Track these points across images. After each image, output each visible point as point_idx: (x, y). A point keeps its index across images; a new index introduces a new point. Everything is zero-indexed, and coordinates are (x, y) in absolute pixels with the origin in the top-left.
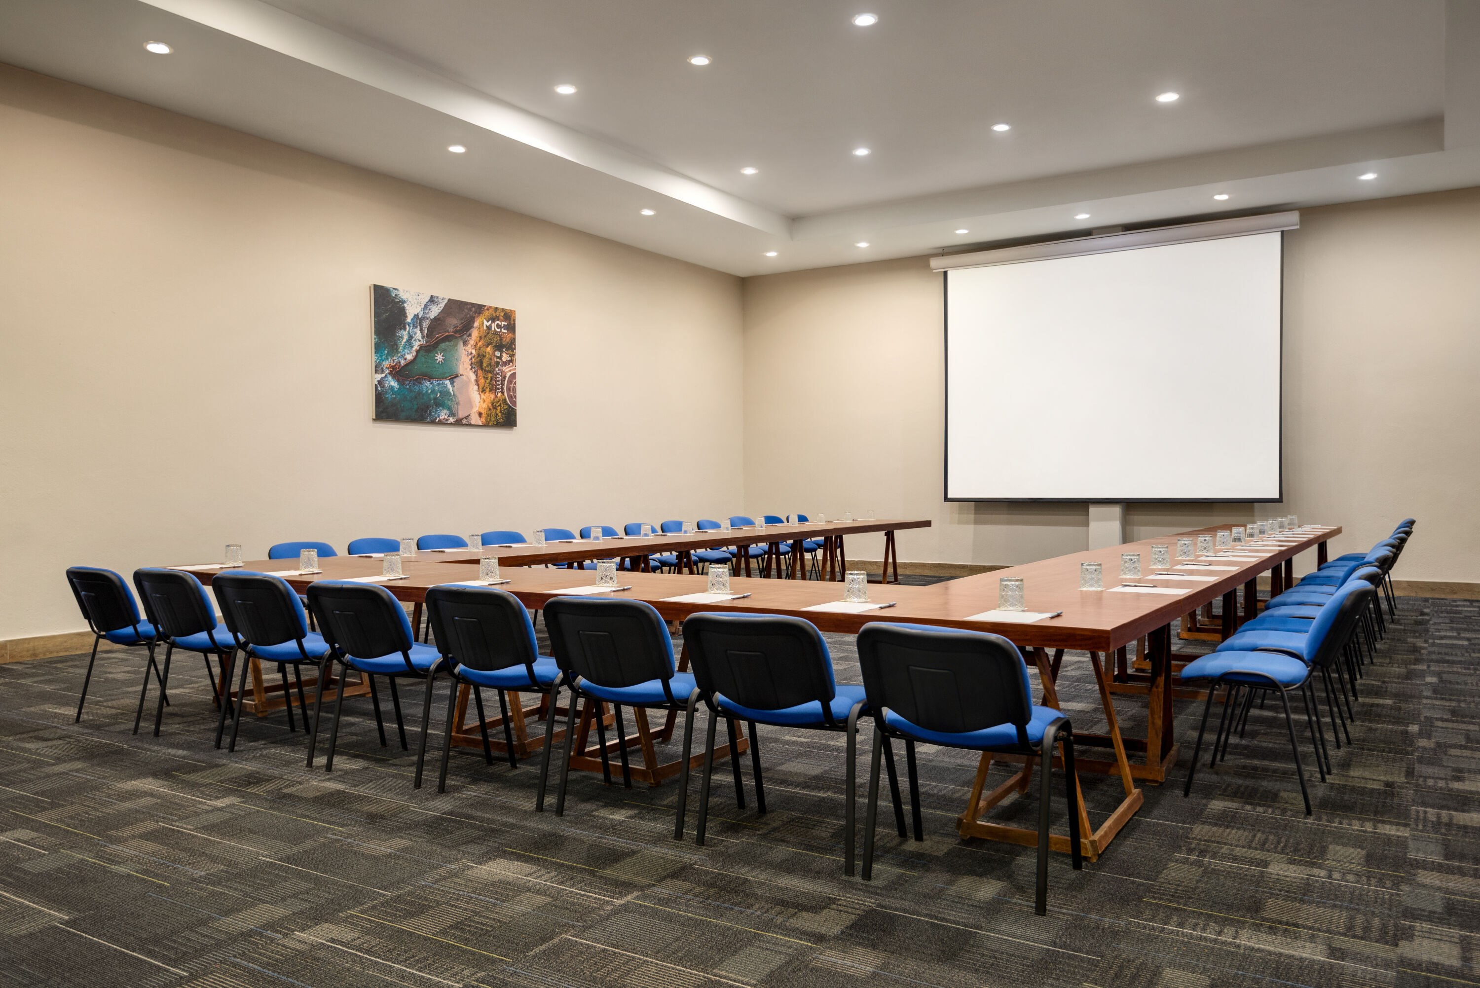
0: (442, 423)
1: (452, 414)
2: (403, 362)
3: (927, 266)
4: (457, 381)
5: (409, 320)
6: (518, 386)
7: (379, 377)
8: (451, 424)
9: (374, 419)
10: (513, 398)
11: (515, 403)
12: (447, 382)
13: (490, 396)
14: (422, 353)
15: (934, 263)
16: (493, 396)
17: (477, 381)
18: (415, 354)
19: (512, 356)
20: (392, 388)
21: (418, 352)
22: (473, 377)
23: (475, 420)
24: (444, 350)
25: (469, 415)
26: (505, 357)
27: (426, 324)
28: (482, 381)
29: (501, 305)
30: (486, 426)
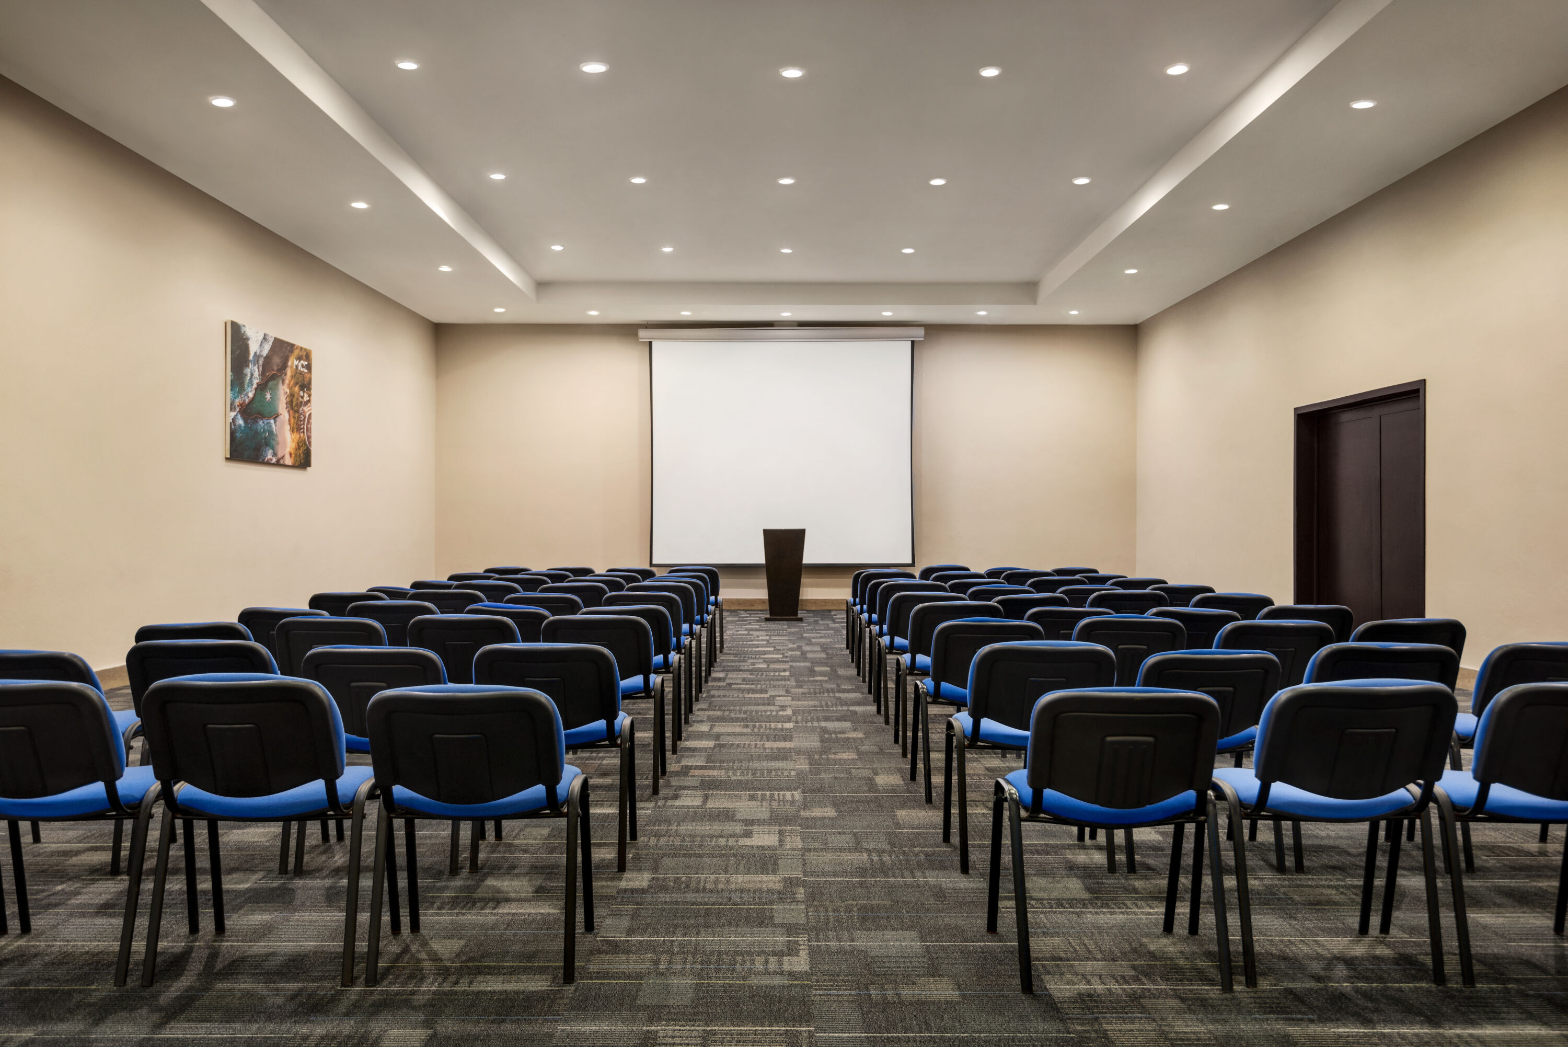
0: (268, 464)
1: (275, 454)
2: (247, 400)
3: (636, 335)
4: (278, 419)
5: (251, 358)
6: (312, 426)
7: (233, 414)
8: (273, 465)
9: (227, 459)
10: (309, 437)
11: (310, 445)
12: (272, 421)
13: (296, 436)
14: (258, 390)
15: (643, 334)
16: (298, 436)
17: (289, 420)
18: (254, 392)
19: (310, 396)
20: (240, 426)
21: (256, 389)
22: (287, 417)
23: (288, 461)
24: (271, 389)
25: (284, 456)
26: (306, 398)
27: (261, 362)
28: (292, 421)
29: (305, 346)
30: (293, 467)
